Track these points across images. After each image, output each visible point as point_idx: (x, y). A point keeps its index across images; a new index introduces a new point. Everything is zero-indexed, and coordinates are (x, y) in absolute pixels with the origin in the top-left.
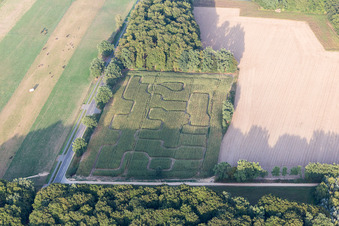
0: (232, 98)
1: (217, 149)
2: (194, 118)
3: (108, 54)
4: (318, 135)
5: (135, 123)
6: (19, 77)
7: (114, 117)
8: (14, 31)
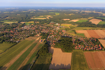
0: (51, 59)
1: (49, 67)
2: (47, 62)
3: (37, 53)
4: (61, 64)
5: (39, 63)
6: (26, 57)
7: (37, 63)
8: (27, 51)
